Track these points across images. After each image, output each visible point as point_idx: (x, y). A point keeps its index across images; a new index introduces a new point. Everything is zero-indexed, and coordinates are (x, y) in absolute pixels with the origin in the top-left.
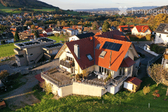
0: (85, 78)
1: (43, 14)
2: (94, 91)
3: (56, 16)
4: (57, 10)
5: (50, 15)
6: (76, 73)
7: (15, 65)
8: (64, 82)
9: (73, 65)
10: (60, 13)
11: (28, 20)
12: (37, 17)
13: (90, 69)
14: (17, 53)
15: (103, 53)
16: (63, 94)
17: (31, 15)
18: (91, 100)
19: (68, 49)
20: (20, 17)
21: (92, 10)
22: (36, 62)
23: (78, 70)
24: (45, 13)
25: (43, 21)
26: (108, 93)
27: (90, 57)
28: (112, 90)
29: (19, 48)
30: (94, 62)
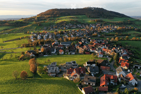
1: (110, 25)
5: (116, 27)
12: (105, 27)
17: (101, 25)
24: (113, 24)
26: (70, 80)
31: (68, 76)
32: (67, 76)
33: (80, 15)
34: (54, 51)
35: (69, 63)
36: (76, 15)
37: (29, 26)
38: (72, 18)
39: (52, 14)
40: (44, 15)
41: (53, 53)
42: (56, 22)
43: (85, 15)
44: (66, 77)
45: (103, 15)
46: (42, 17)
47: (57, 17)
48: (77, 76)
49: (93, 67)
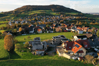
0: (67, 53)
1: (70, 16)
3: (77, 18)
4: (79, 14)
5: (74, 17)
7: (51, 44)
9: (65, 48)
10: (80, 16)
11: (62, 19)
12: (67, 17)
13: (70, 51)
15: (74, 47)
16: (61, 55)
17: (64, 16)
19: (64, 44)
20: (58, 17)
22: (58, 44)
23: (65, 50)
24: (72, 15)
25: (69, 21)
26: (72, 59)
27: (70, 47)
30: (71, 49)
31: (68, 53)
32: (66, 53)
33: (47, 10)
34: (32, 31)
35: (56, 37)
36: (44, 10)
37: (8, 16)
38: (42, 11)
39: (26, 9)
40: (20, 9)
41: (31, 32)
42: (29, 14)
43: (51, 10)
44: (64, 54)
45: (63, 10)
46: (18, 11)
47: (30, 11)
48: (83, 52)
49: (92, 40)
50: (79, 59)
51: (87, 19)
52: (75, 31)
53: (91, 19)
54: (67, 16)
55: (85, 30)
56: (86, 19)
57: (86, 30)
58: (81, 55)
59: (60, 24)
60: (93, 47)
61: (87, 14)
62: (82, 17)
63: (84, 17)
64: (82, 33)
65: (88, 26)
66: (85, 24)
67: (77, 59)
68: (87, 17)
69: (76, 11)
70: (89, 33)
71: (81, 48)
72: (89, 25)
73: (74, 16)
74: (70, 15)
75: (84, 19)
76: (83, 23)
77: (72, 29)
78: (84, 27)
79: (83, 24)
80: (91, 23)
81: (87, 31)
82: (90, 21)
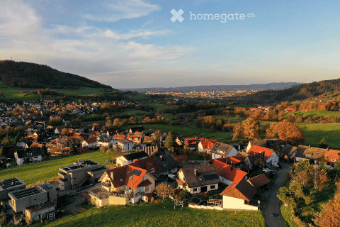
0: (117, 193)
2: (122, 201)
3: (104, 105)
4: (108, 93)
5: (95, 104)
6: (112, 190)
8: (104, 196)
9: (110, 185)
10: (114, 99)
11: (55, 114)
13: (122, 188)
14: (63, 177)
15: (131, 178)
16: (102, 204)
17: (57, 102)
18: (120, 206)
19: (107, 175)
20: (38, 106)
21: (175, 90)
23: (113, 189)
25: (82, 117)
26: (131, 203)
27: (121, 180)
28: (133, 201)
29: (66, 172)
30: (124, 183)
31: (120, 194)
44: (110, 198)
45: (51, 82)
48: (150, 183)
49: (161, 157)
50: (145, 198)
51: (133, 107)
52: (111, 146)
53: (143, 108)
54: (68, 100)
55: (136, 139)
56: (129, 108)
57: (139, 138)
58: (146, 190)
59: (52, 131)
60: (165, 174)
61: (129, 92)
62: (117, 103)
63: (123, 102)
64: (131, 149)
65: (141, 129)
66: (131, 124)
67: (141, 200)
68: (132, 101)
69: (96, 85)
70: (148, 145)
71: (145, 175)
72: (143, 124)
73: (93, 101)
74: (79, 97)
75: (124, 108)
76: (125, 120)
77: (100, 141)
78: (131, 131)
79: (126, 124)
80: (147, 119)
81: (142, 141)
82: (142, 112)
